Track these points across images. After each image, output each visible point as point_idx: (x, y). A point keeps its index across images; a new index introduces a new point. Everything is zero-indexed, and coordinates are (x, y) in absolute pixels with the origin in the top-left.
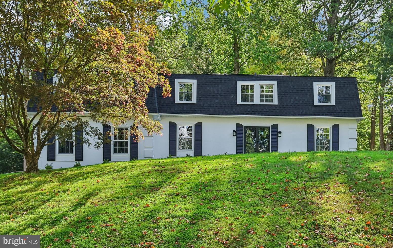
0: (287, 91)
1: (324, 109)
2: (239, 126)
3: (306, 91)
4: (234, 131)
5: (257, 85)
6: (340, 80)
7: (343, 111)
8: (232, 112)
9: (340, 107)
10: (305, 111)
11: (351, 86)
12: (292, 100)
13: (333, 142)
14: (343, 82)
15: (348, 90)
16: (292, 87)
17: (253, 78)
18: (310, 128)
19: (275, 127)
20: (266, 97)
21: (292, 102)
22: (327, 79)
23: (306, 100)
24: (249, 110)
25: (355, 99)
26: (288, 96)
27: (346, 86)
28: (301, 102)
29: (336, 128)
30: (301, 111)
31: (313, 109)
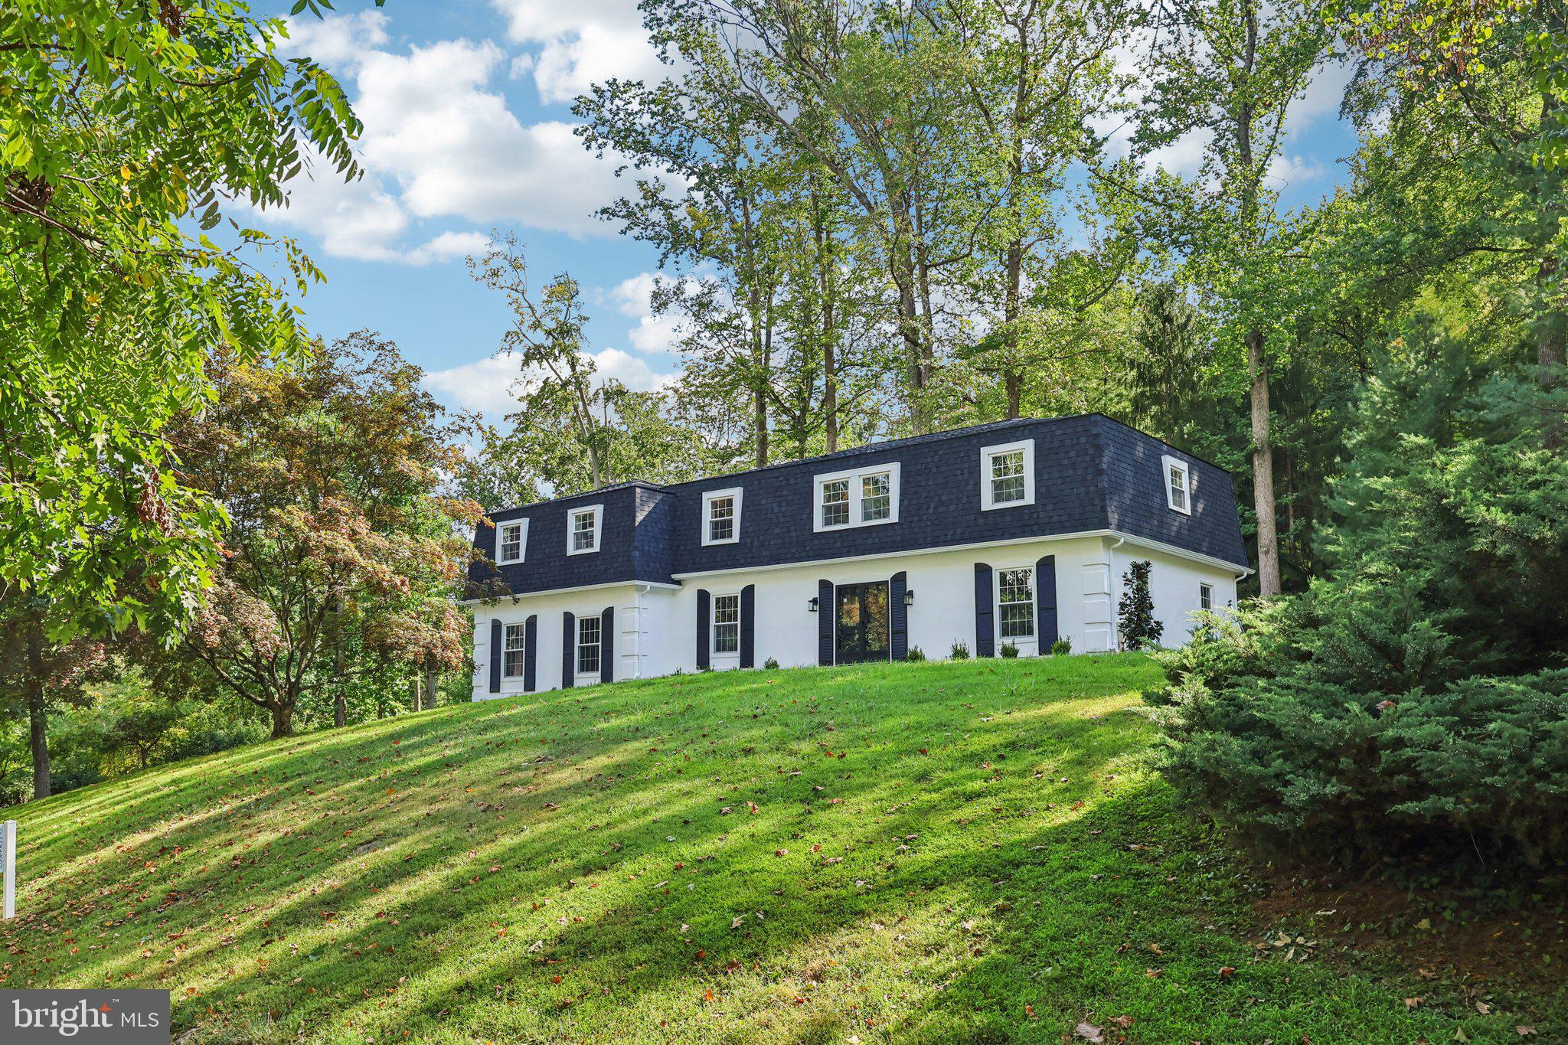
0: (923, 483)
1: (1008, 519)
2: (825, 585)
3: (966, 476)
4: (814, 601)
5: (854, 479)
6: (1053, 428)
7: (1055, 519)
8: (804, 554)
9: (1049, 507)
10: (959, 531)
11: (1083, 440)
12: (932, 505)
13: (1039, 609)
14: (1059, 432)
15: (1072, 454)
16: (934, 470)
17: (852, 462)
18: (983, 573)
19: (900, 579)
20: (876, 506)
21: (931, 511)
22: (1019, 434)
23: (964, 500)
24: (838, 545)
25: (1089, 477)
26: (925, 494)
27: (1068, 442)
28: (953, 507)
29: (1046, 567)
30: (951, 532)
31: (981, 521)
